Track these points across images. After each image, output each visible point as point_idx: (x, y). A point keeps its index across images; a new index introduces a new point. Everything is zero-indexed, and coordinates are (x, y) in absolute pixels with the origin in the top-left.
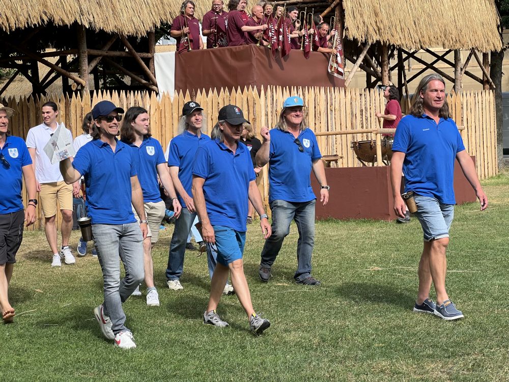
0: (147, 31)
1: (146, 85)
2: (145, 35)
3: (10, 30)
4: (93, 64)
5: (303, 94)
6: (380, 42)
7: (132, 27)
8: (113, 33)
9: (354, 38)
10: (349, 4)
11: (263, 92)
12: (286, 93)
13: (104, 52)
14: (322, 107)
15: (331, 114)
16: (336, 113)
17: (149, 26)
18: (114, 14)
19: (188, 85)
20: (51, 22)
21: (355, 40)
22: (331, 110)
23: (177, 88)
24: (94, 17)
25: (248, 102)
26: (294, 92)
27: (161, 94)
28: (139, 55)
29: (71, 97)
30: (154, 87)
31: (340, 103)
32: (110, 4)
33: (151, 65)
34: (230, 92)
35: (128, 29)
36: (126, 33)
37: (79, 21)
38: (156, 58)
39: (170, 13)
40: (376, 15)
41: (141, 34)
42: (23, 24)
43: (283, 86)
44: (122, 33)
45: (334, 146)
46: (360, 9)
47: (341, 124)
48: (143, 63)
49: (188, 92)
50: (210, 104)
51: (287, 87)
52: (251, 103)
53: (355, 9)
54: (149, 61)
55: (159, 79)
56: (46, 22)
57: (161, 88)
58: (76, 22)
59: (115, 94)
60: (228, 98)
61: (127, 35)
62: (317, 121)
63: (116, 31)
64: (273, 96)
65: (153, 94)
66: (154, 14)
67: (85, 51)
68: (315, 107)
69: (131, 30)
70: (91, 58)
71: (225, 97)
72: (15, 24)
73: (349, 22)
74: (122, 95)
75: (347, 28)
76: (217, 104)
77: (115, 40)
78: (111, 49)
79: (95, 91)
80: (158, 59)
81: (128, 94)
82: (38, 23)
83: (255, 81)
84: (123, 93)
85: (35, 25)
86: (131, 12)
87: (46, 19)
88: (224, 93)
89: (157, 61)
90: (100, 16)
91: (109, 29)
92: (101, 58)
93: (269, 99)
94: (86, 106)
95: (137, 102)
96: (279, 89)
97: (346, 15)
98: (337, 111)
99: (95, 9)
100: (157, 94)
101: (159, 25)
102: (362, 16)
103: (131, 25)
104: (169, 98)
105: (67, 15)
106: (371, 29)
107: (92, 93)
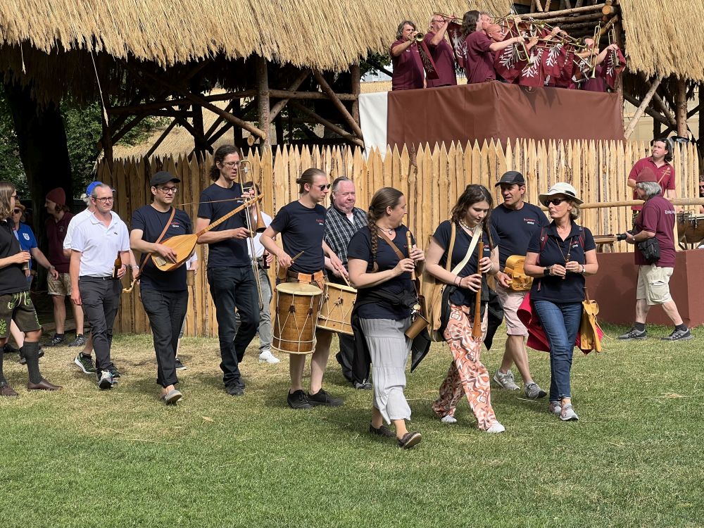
0: (350, 65)
1: (348, 138)
2: (346, 69)
3: (168, 66)
4: (277, 109)
5: (566, 151)
6: (676, 76)
7: (329, 59)
8: (304, 67)
9: (638, 71)
10: (632, 23)
11: (509, 148)
12: (542, 149)
13: (292, 93)
14: (592, 168)
15: (604, 177)
16: (612, 176)
17: (352, 57)
18: (305, 41)
19: (406, 138)
20: (222, 54)
21: (640, 75)
22: (605, 173)
23: (390, 141)
24: (278, 46)
25: (488, 162)
26: (553, 147)
27: (368, 150)
28: (338, 97)
29: (246, 154)
30: (359, 141)
31: (617, 163)
32: (300, 28)
33: (354, 110)
34: (464, 146)
35: (324, 62)
36: (322, 67)
37: (258, 52)
38: (361, 100)
39: (381, 39)
40: (670, 38)
41: (341, 69)
42: (185, 57)
43: (537, 139)
44: (316, 67)
45: (607, 222)
46: (647, 30)
47: (618, 192)
48: (343, 108)
49: (405, 147)
50: (436, 164)
51: (543, 140)
52: (493, 163)
53: (639, 30)
54: (351, 105)
55: (365, 130)
56: (215, 54)
57: (368, 142)
58: (254, 53)
59: (306, 150)
60: (461, 157)
61: (323, 70)
62: (584, 187)
63: (308, 65)
64: (523, 153)
65: (358, 150)
66: (359, 40)
67: (266, 92)
68: (582, 169)
69: (328, 63)
70: (274, 102)
71: (457, 154)
72: (175, 57)
73: (631, 48)
74: (315, 152)
75: (629, 57)
76: (445, 164)
77: (306, 76)
78: (300, 89)
79: (279, 146)
80: (365, 102)
81: (323, 151)
82: (205, 56)
83: (499, 133)
84: (316, 149)
85: (200, 59)
86: (328, 38)
87: (215, 50)
88: (456, 149)
89: (362, 105)
90: (287, 45)
91: (299, 62)
92: (286, 101)
93: (518, 157)
94: (266, 167)
95: (335, 161)
96: (532, 143)
97: (627, 38)
98: (612, 173)
99: (281, 36)
100: (363, 149)
101: (365, 56)
102: (649, 39)
103: (328, 55)
104: (379, 156)
105: (242, 44)
106: (662, 57)
107: (274, 149)
